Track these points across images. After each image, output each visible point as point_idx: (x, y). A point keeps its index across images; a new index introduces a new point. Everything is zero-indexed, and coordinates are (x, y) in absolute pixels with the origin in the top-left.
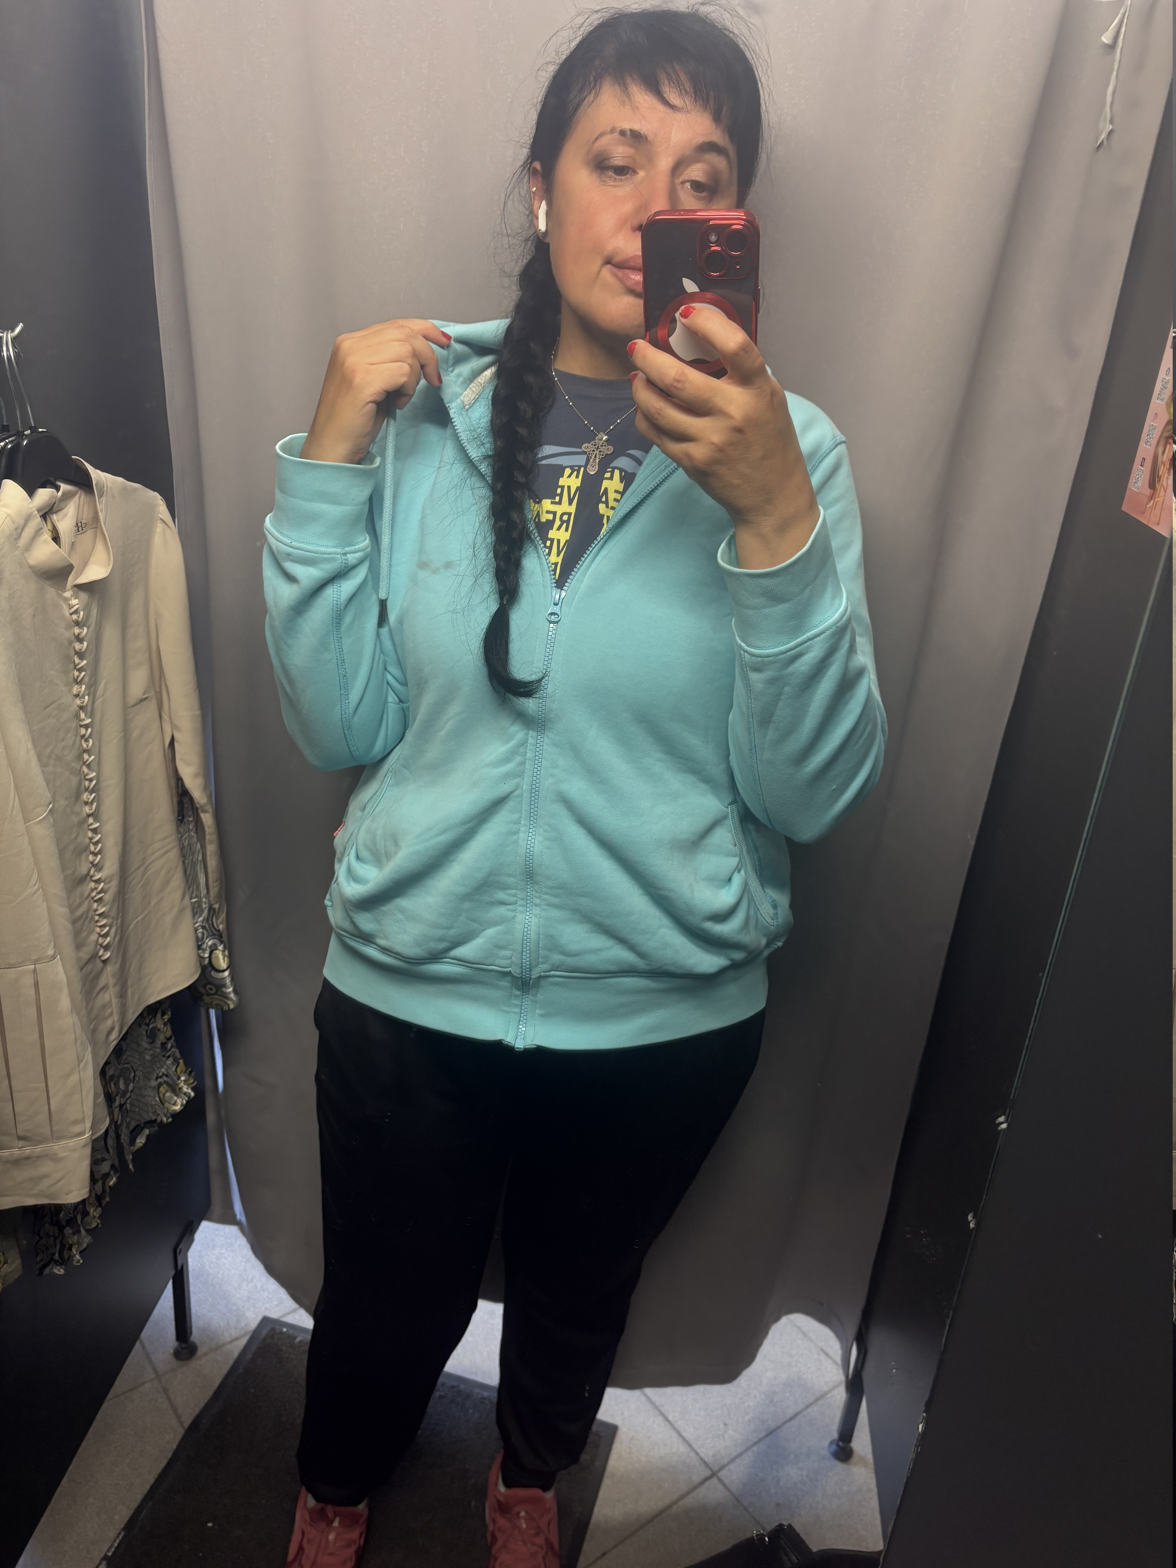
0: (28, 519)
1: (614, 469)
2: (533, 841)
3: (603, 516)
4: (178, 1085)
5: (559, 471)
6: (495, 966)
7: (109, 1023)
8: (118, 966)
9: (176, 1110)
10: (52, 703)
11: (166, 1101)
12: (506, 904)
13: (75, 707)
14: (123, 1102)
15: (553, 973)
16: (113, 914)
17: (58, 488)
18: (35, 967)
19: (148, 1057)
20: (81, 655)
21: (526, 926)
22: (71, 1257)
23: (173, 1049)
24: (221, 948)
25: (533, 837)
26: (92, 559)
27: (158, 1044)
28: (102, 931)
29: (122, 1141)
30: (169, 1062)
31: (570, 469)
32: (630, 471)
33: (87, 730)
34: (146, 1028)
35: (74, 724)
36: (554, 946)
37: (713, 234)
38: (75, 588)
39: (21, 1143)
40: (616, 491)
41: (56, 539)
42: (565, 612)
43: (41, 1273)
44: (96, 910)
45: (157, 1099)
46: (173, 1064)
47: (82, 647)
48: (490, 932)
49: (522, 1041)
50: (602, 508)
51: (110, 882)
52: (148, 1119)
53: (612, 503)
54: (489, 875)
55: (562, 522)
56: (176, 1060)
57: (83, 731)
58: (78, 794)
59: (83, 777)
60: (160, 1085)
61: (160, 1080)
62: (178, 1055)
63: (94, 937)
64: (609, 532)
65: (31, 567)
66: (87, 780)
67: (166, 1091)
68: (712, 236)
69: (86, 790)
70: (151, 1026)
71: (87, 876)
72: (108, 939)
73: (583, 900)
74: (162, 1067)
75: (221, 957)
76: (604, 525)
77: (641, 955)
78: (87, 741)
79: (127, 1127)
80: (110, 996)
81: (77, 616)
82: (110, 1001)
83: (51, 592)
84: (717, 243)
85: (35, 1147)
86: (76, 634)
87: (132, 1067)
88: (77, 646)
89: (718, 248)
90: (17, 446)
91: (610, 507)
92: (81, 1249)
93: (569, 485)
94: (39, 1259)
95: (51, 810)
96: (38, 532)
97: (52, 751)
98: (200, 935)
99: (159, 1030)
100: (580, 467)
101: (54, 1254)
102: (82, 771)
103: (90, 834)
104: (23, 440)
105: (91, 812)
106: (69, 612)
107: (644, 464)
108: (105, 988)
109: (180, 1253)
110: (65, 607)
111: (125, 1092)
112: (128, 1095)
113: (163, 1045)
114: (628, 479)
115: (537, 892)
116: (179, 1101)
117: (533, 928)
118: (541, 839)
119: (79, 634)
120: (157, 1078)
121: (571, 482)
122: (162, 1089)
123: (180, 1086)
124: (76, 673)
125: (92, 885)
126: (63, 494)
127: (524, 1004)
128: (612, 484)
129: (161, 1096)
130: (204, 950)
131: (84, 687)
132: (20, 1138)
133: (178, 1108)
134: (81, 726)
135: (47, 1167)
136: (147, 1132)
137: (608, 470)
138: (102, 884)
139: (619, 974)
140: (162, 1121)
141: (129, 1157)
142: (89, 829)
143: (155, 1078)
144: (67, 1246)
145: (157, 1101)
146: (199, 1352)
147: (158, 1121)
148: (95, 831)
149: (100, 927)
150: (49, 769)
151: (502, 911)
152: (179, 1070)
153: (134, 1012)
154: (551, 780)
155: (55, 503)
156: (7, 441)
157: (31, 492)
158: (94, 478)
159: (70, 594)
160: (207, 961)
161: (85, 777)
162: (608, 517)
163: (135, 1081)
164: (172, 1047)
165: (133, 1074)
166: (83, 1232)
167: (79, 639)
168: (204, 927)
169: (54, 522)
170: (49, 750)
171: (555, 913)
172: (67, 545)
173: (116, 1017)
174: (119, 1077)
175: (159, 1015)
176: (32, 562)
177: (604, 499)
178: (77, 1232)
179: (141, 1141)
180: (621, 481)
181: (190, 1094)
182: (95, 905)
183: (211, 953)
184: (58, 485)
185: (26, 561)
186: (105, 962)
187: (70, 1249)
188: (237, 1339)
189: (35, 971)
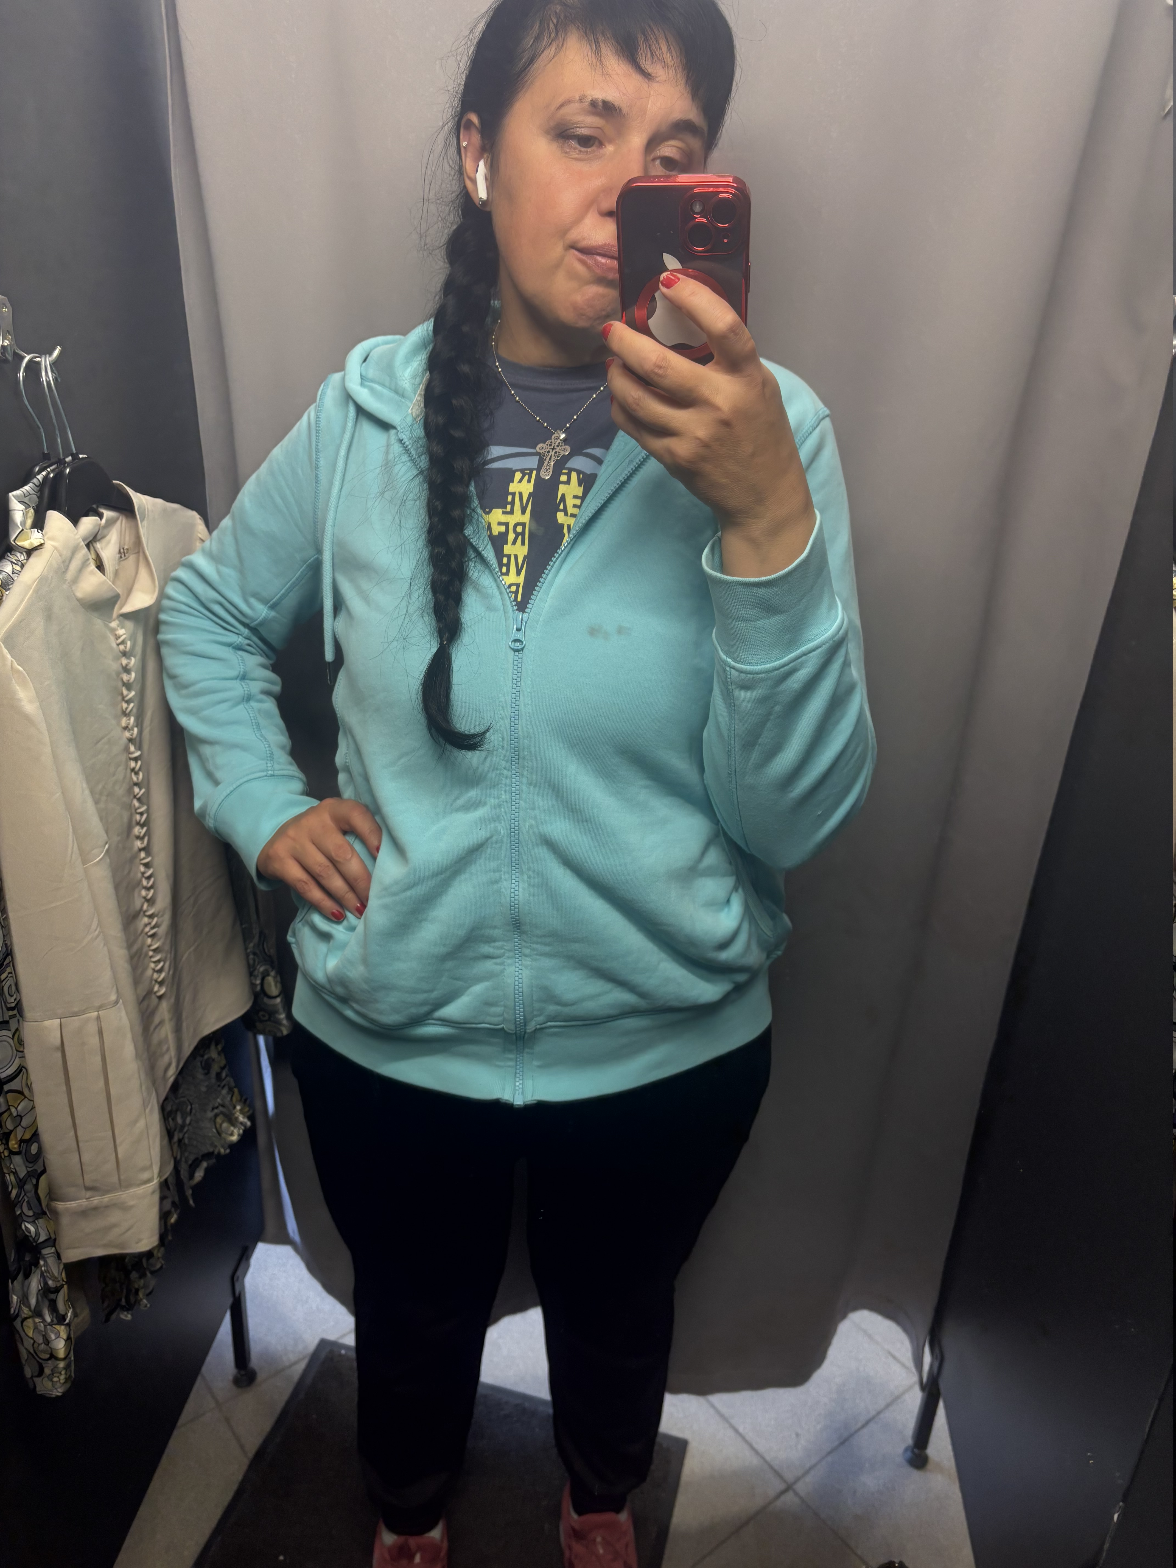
0: (75, 550)
1: (570, 470)
2: (517, 888)
3: (562, 526)
4: (234, 1114)
5: (509, 475)
6: (486, 1023)
7: (166, 1059)
8: (173, 1000)
9: (233, 1141)
10: (102, 738)
11: (222, 1132)
12: (493, 958)
13: (124, 741)
14: (181, 1135)
15: (549, 1024)
16: (167, 947)
17: (101, 516)
18: (99, 1014)
19: (203, 1089)
20: (128, 686)
21: (517, 978)
22: (138, 1302)
23: (228, 1079)
24: (273, 973)
25: (517, 884)
26: (136, 586)
27: (213, 1074)
28: (156, 966)
29: (182, 1177)
30: (224, 1092)
31: (521, 473)
32: (588, 473)
33: (136, 762)
34: (201, 1059)
35: (124, 757)
36: (549, 996)
37: (698, 204)
38: (121, 618)
39: (89, 1194)
40: (575, 497)
41: (100, 567)
42: (530, 638)
43: (107, 1319)
44: (150, 946)
45: (214, 1130)
46: (228, 1093)
47: (130, 678)
48: (478, 989)
49: (521, 1096)
50: (561, 517)
51: (162, 916)
52: (206, 1151)
53: (571, 510)
54: (473, 930)
55: (517, 535)
56: (231, 1090)
57: (133, 764)
58: (130, 828)
59: (133, 811)
60: (216, 1116)
61: (216, 1111)
62: (233, 1084)
63: (149, 972)
64: (570, 542)
65: (78, 600)
66: (138, 813)
67: (223, 1122)
68: (696, 206)
69: (138, 823)
70: (206, 1057)
71: (139, 913)
72: (163, 975)
73: (576, 946)
74: (218, 1097)
75: (273, 984)
76: (564, 535)
77: (642, 995)
78: (137, 773)
79: (186, 1162)
80: (166, 1031)
81: (124, 646)
82: (167, 1037)
83: (98, 622)
84: (702, 214)
85: (103, 1197)
86: (124, 664)
87: (188, 1100)
88: (125, 677)
89: (704, 220)
90: (59, 475)
91: (569, 514)
92: (148, 1291)
93: (521, 491)
94: (106, 1304)
95: (108, 851)
96: (85, 564)
97: (104, 787)
98: (251, 962)
99: (213, 1060)
100: (531, 470)
101: (120, 1300)
102: (133, 805)
103: (142, 869)
104: (65, 468)
105: (143, 846)
106: (116, 643)
107: (605, 462)
108: (161, 1023)
109: (238, 1280)
110: (112, 638)
111: (182, 1127)
112: (185, 1130)
113: (218, 1075)
114: (587, 481)
115: (525, 941)
116: (236, 1131)
117: (525, 980)
118: (526, 885)
119: (127, 665)
120: (213, 1109)
121: (522, 487)
122: (219, 1120)
123: (236, 1115)
124: (125, 705)
125: (146, 920)
126: (107, 521)
127: (518, 1059)
128: (570, 490)
129: (218, 1126)
130: (256, 977)
131: (132, 719)
132: (88, 1189)
133: (235, 1138)
134: (131, 759)
135: (115, 1217)
136: (205, 1164)
137: (564, 471)
138: (156, 919)
139: (620, 1017)
140: (219, 1153)
141: (189, 1192)
142: (141, 864)
143: (211, 1109)
144: (134, 1291)
145: (213, 1132)
146: (260, 1377)
147: (216, 1152)
148: (147, 865)
149: (155, 962)
150: (102, 805)
151: (489, 965)
152: (234, 1099)
153: (189, 1046)
154: (532, 822)
155: (98, 531)
156: (49, 469)
157: (75, 521)
158: (136, 502)
159: (116, 623)
160: (259, 988)
161: (136, 810)
162: (569, 526)
163: (192, 1114)
164: (227, 1076)
165: (189, 1107)
166: (149, 1274)
167: (126, 670)
168: (255, 954)
169: (97, 550)
170: (100, 786)
171: (547, 963)
172: (111, 574)
173: (173, 1052)
174: (177, 1111)
175: (213, 1047)
176: (79, 594)
177: (561, 507)
178: (143, 1276)
179: (199, 1175)
180: (580, 485)
181: (246, 1123)
182: (149, 940)
183: (263, 979)
184: (101, 512)
185: (74, 594)
186: (160, 998)
187: (137, 1292)
188: (296, 1363)
189: (98, 1018)
